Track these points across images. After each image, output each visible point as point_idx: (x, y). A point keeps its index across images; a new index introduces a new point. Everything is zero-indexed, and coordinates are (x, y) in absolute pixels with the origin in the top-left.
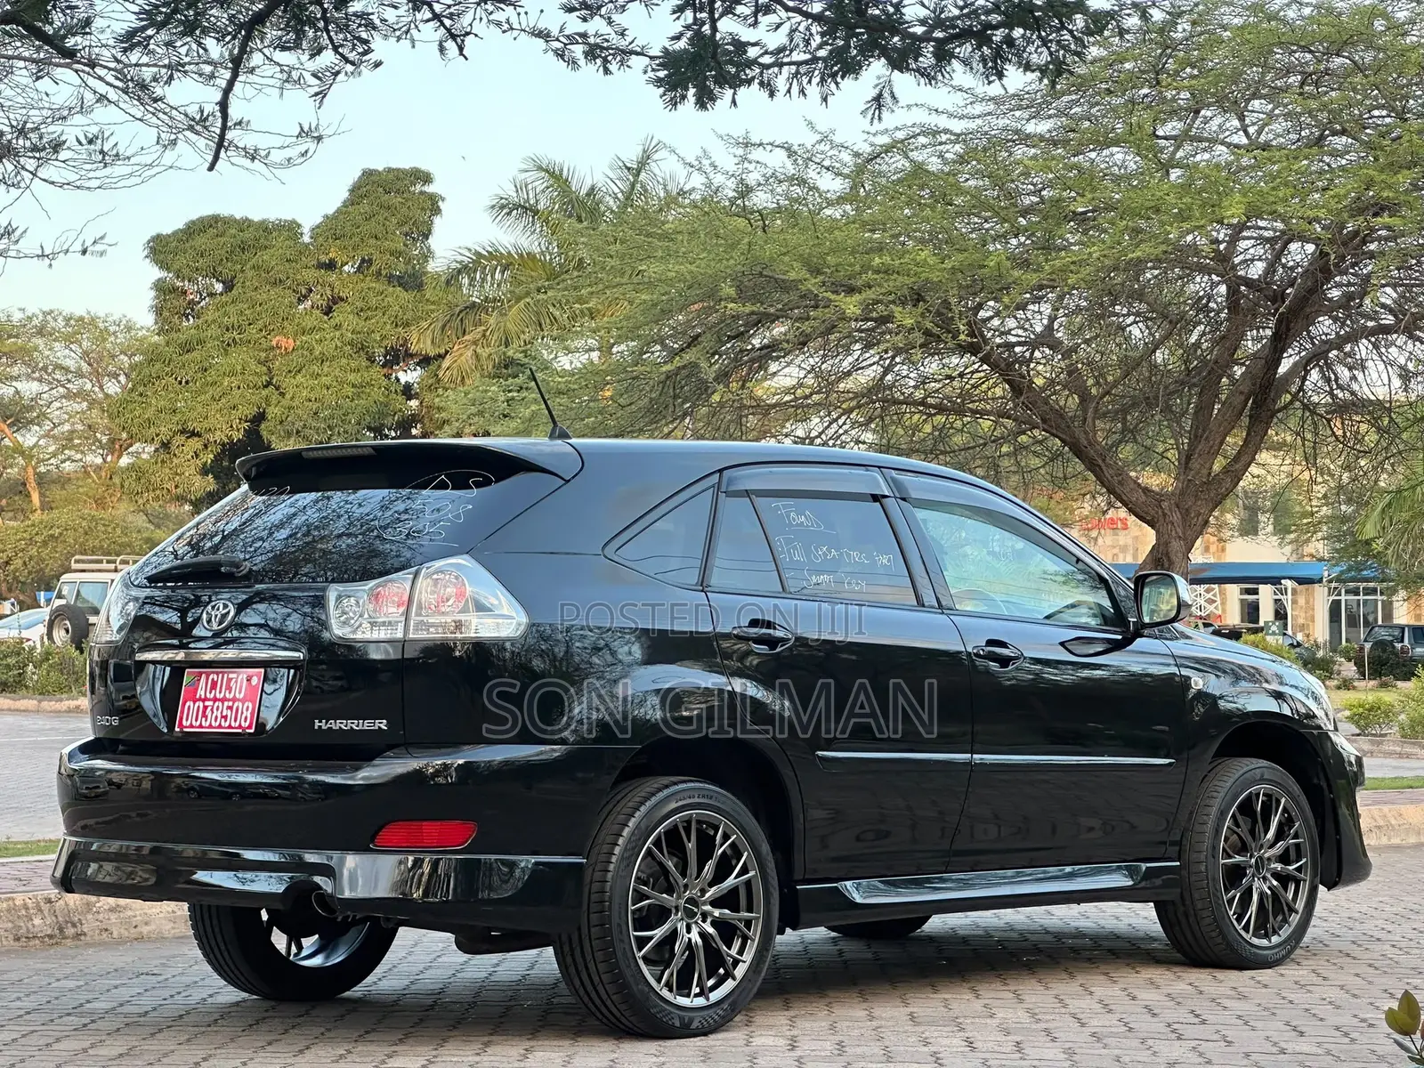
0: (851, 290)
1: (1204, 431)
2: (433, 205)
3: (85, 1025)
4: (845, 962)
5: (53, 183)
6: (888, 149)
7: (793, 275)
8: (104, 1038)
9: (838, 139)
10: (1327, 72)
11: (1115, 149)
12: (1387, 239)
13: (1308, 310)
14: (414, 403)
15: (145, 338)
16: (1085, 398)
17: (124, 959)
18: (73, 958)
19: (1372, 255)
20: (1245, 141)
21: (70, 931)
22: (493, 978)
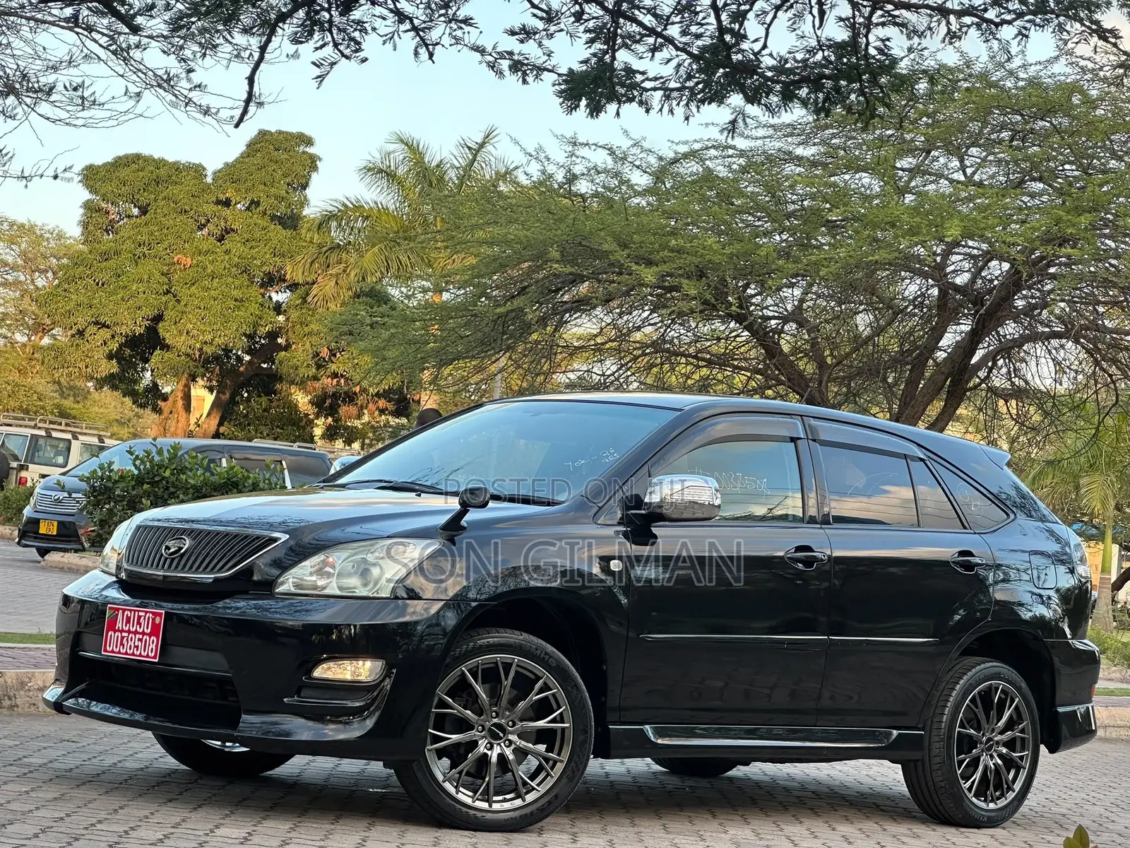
0: (650, 263)
1: (911, 400)
2: (312, 163)
3: (25, 774)
4: (611, 782)
5: (48, 119)
6: (686, 156)
7: (606, 247)
8: (40, 784)
9: (646, 145)
10: (1032, 131)
11: (864, 175)
12: (1066, 265)
13: (999, 314)
14: (281, 318)
15: (72, 245)
16: (822, 365)
17: (48, 728)
18: (9, 723)
19: (1053, 277)
20: (962, 178)
21: (7, 703)
22: (339, 769)
